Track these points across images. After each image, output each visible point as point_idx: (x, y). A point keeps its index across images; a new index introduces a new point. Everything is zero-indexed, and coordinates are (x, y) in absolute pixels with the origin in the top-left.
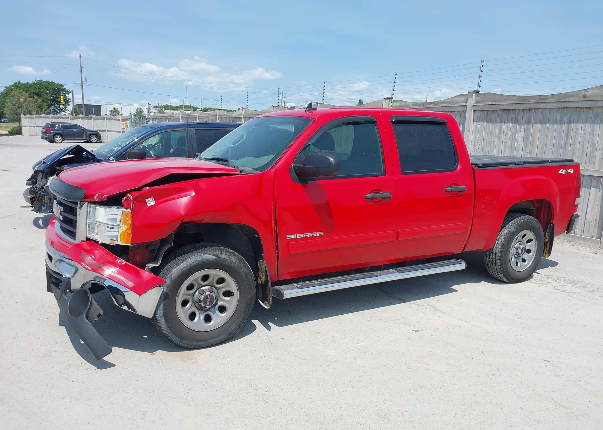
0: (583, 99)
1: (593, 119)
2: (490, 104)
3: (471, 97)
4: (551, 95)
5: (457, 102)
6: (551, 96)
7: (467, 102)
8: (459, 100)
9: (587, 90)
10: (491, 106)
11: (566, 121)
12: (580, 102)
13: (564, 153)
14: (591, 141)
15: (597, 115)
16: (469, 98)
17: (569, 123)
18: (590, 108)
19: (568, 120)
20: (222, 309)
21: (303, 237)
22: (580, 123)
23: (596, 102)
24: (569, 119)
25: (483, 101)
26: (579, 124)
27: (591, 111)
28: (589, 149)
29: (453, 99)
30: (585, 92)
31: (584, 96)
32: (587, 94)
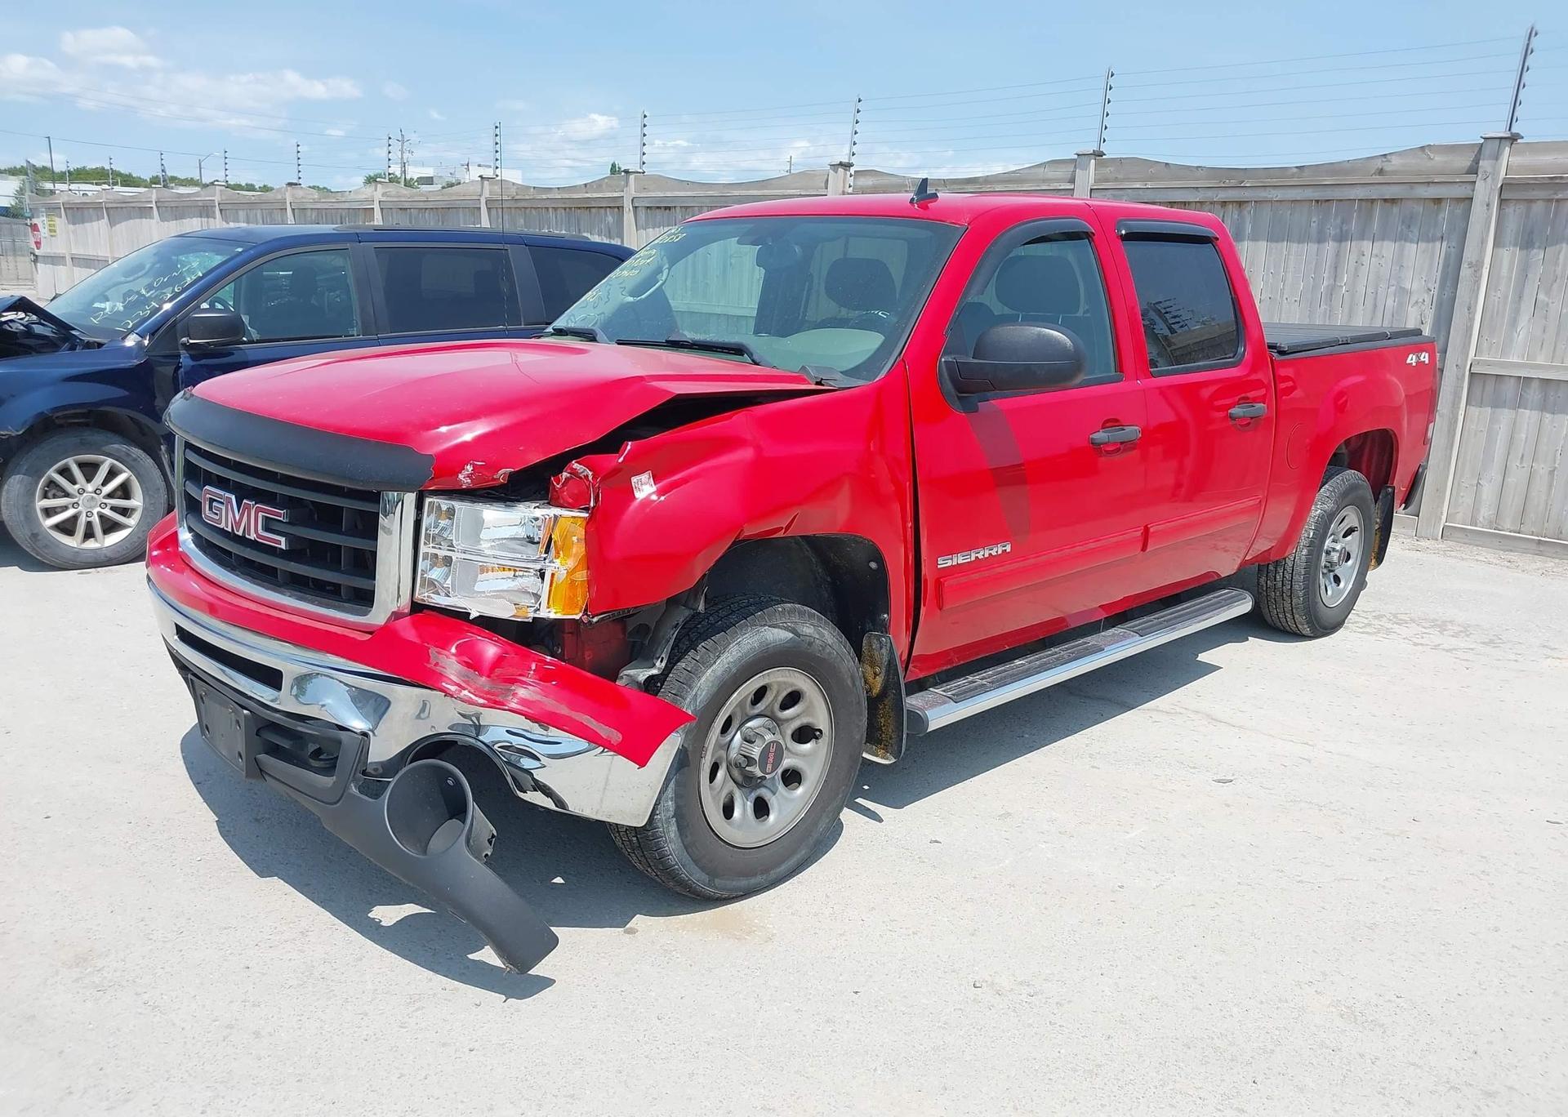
0: (1379, 179)
1: (1402, 229)
2: (1138, 186)
3: (1086, 167)
4: (1297, 167)
5: (1044, 181)
6: (1295, 170)
7: (1072, 181)
8: (1050, 173)
9: (1388, 157)
10: (1141, 192)
11: (1333, 233)
12: (1371, 187)
13: (1328, 312)
14: (1395, 283)
15: (1411, 218)
16: (1081, 171)
17: (1341, 238)
18: (1393, 201)
19: (1338, 230)
20: (792, 778)
21: (969, 560)
22: (1368, 239)
23: (1412, 189)
24: (1341, 228)
25: (1116, 180)
26: (1365, 242)
27: (1395, 210)
28: (1390, 302)
29: (1033, 171)
30: (1383, 161)
31: (1381, 172)
32: (1388, 167)
